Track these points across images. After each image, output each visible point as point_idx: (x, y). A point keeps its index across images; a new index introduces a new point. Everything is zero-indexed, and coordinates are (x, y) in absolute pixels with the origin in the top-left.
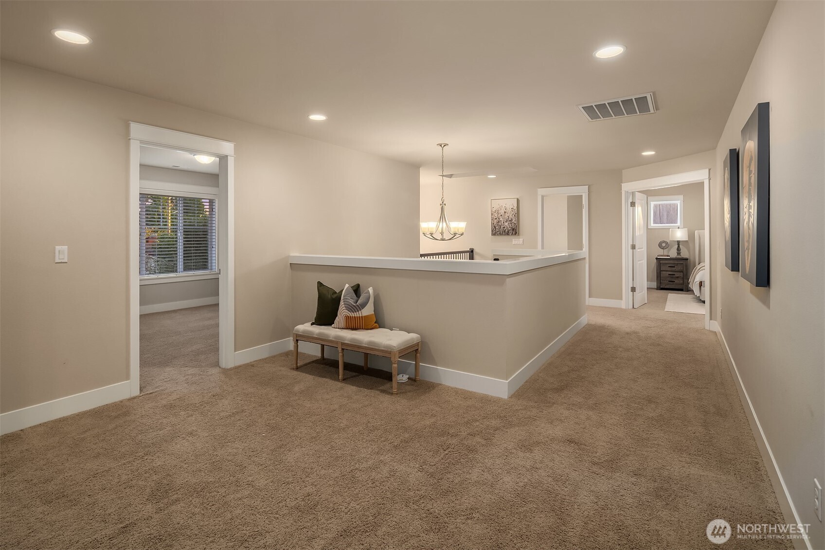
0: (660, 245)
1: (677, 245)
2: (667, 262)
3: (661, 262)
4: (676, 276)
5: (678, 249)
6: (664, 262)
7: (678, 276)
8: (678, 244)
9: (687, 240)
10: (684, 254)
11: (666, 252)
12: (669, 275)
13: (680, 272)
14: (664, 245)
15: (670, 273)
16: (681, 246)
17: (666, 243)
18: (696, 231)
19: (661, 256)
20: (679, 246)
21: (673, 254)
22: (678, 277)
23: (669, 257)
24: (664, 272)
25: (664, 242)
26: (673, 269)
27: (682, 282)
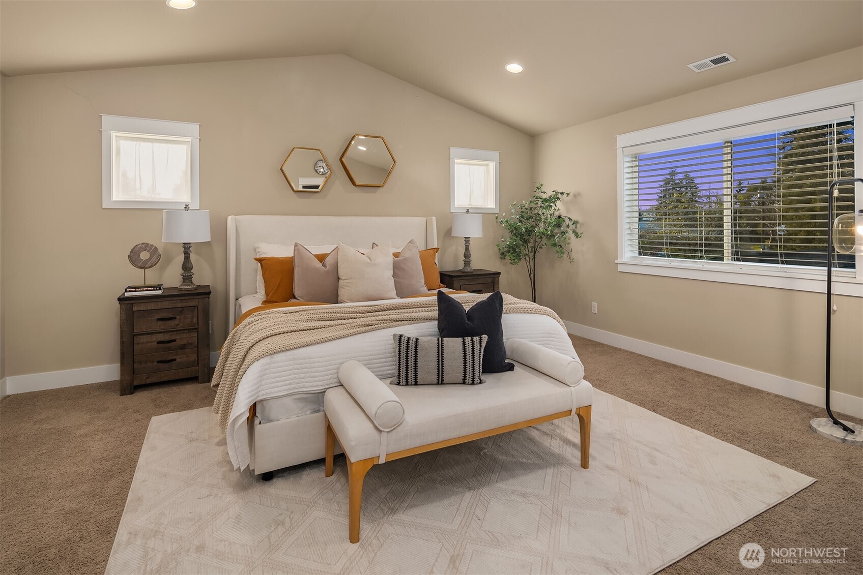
0: (133, 258)
1: (183, 256)
2: (152, 306)
3: (135, 309)
4: (180, 342)
5: (187, 266)
6: (142, 307)
7: (183, 342)
8: (187, 253)
9: (209, 240)
10: (202, 276)
11: (152, 276)
12: (159, 343)
13: (190, 330)
14: (144, 256)
15: (161, 337)
16: (193, 257)
17: (154, 251)
18: (230, 218)
19: (136, 288)
20: (187, 258)
21: (172, 277)
22: (183, 347)
23: (159, 292)
24: (144, 339)
25: (146, 247)
26: (172, 324)
27: (193, 357)
